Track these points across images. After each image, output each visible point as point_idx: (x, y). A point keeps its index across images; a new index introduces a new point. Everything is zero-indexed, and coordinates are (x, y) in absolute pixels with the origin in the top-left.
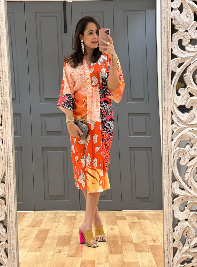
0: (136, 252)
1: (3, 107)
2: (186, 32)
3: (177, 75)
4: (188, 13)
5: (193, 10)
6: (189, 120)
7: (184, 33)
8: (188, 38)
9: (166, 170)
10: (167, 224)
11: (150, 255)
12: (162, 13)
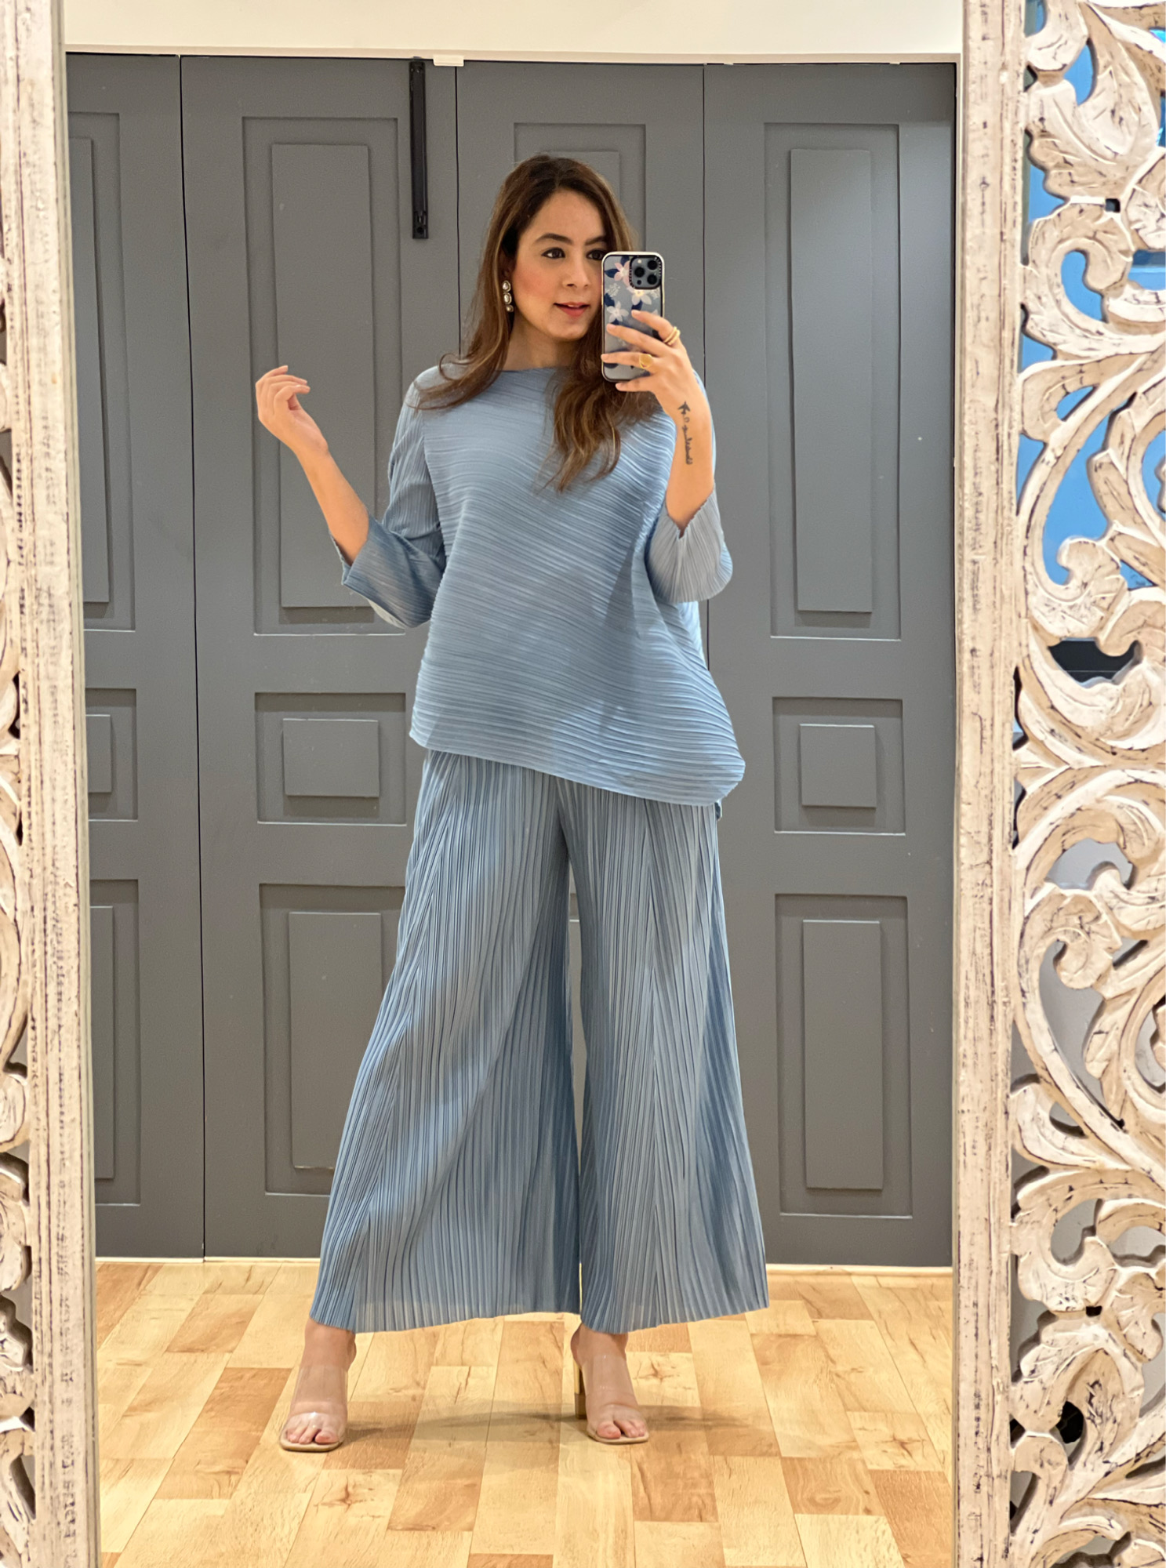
0: (796, 1508)
1: (28, 629)
2: (1108, 209)
3: (1053, 461)
4: (1124, 99)
5: (1152, 80)
6: (1119, 728)
7: (1099, 217)
8: (1123, 247)
9: (976, 1018)
10: (976, 1335)
11: (878, 1527)
12: (972, 97)
